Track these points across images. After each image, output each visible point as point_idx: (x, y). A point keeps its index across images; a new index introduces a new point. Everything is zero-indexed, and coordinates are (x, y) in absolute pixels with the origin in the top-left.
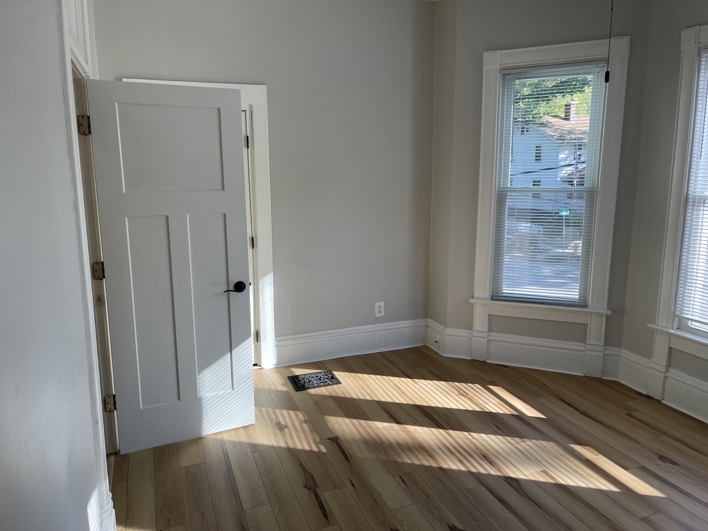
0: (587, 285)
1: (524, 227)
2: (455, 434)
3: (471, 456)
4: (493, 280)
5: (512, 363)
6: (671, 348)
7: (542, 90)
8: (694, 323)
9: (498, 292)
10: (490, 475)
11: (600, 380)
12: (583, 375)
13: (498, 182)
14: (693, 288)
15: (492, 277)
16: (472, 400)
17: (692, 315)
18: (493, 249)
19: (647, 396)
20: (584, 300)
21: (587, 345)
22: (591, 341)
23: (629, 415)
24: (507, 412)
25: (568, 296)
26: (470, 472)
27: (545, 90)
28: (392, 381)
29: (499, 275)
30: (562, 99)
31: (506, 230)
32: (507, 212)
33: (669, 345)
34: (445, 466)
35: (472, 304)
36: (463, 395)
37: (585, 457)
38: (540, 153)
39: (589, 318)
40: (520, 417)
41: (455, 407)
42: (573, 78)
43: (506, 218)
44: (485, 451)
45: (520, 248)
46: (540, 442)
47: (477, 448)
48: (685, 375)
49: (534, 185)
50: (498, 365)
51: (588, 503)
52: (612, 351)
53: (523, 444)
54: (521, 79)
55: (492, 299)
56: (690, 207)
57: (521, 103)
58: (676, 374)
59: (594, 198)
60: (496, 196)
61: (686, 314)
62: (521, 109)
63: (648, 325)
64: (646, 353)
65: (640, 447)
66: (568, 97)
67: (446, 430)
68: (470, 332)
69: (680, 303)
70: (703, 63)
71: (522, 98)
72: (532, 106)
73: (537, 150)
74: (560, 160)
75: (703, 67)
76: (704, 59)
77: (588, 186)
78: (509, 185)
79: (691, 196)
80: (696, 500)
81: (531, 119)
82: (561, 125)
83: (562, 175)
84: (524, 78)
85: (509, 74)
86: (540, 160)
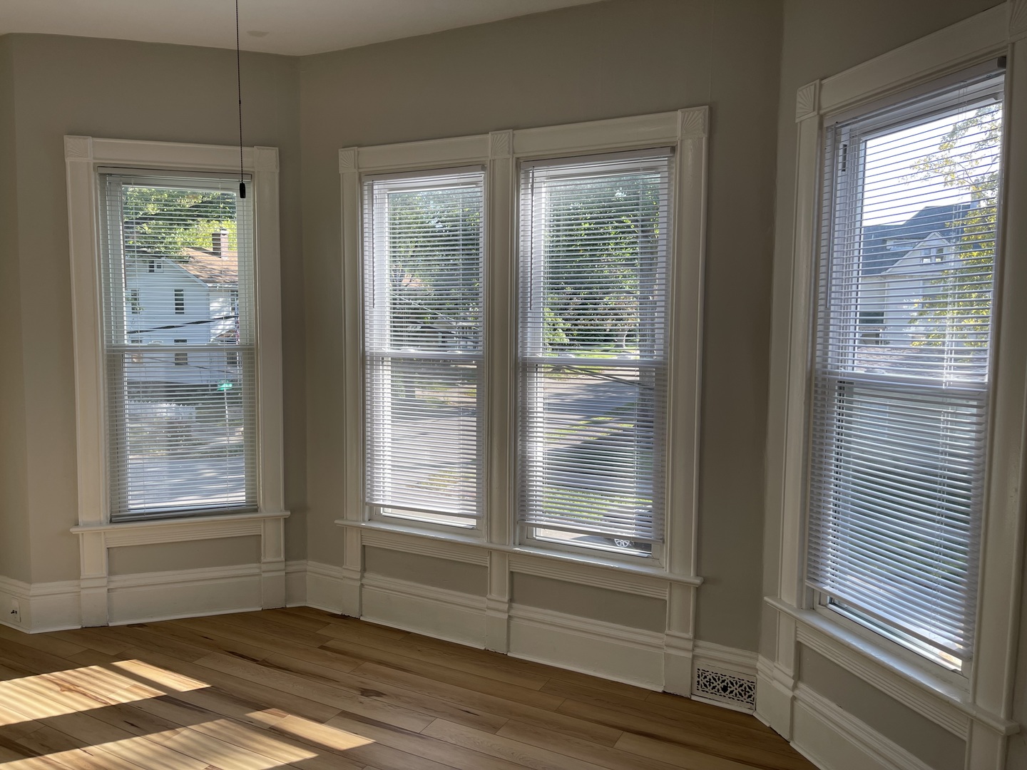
0: (255, 480)
1: (165, 410)
2: (58, 757)
4: (111, 490)
5: (152, 617)
6: (364, 546)
7: (175, 210)
8: (386, 509)
9: (121, 509)
11: (283, 611)
12: (260, 609)
13: (107, 338)
14: (382, 466)
15: (108, 487)
16: (85, 694)
17: (383, 500)
18: (108, 441)
19: (343, 617)
20: (253, 501)
21: (262, 565)
22: (267, 558)
23: (322, 647)
24: (148, 696)
25: (229, 499)
27: (181, 211)
29: (121, 482)
30: (206, 225)
32: (126, 388)
33: (362, 543)
35: (77, 536)
36: (70, 690)
37: (267, 724)
38: (182, 304)
39: (262, 526)
40: (170, 698)
41: (55, 713)
44: (113, 768)
46: (202, 726)
47: (98, 767)
48: (382, 578)
50: (128, 626)
52: (296, 565)
53: (176, 737)
54: (131, 184)
55: (111, 522)
56: (369, 367)
57: (145, 225)
58: (372, 578)
59: (253, 358)
60: (105, 358)
61: (377, 500)
62: (145, 234)
63: (336, 522)
64: (337, 559)
65: (340, 687)
66: (214, 224)
67: (39, 757)
68: (76, 582)
69: (369, 486)
70: (366, 192)
71: (146, 219)
72: (163, 231)
73: (176, 295)
74: (213, 311)
75: (366, 197)
76: (366, 188)
77: (244, 342)
78: (126, 342)
79: (368, 354)
80: (408, 734)
81: (163, 250)
82: (209, 262)
83: (219, 332)
84: (135, 184)
85: (111, 175)
86: (183, 309)
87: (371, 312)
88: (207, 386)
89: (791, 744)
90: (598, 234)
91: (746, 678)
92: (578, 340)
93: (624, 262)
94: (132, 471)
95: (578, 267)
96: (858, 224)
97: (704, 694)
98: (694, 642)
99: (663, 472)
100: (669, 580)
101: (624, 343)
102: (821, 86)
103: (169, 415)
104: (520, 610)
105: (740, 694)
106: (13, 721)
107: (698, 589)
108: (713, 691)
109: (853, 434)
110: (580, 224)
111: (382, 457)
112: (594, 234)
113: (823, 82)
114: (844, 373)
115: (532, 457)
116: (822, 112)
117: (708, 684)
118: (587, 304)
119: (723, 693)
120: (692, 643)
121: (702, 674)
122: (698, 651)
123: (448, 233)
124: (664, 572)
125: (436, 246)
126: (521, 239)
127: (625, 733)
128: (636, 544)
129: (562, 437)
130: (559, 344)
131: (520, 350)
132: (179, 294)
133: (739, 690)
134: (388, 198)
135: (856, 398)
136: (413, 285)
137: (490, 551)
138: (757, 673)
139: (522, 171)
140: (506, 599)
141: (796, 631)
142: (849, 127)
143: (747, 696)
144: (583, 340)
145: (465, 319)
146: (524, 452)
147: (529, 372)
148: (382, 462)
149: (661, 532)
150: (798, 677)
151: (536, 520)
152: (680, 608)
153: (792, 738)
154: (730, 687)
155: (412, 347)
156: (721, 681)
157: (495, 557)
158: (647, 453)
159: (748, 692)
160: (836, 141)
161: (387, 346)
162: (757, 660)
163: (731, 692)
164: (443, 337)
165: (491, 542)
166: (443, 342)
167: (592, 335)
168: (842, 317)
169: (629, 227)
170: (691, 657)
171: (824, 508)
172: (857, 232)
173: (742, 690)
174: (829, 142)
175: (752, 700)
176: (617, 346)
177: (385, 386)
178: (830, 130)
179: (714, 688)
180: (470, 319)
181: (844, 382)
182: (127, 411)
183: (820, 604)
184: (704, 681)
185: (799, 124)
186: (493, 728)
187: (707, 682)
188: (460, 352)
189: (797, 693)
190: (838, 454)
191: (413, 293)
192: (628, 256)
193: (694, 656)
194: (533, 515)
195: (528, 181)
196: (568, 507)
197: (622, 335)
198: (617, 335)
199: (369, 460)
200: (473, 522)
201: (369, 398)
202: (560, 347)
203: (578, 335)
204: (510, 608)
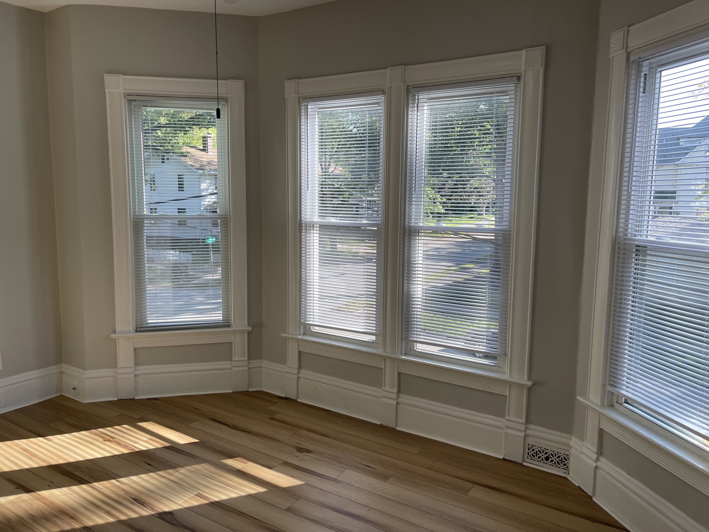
0: (228, 306)
1: (172, 255)
2: (101, 485)
3: (120, 503)
4: (136, 310)
5: (162, 394)
6: (300, 351)
7: (178, 121)
8: (315, 327)
9: (142, 323)
10: (142, 518)
11: (247, 393)
12: (232, 391)
13: (133, 210)
14: (312, 298)
15: (134, 308)
16: (119, 444)
17: (313, 321)
18: (134, 278)
19: (286, 399)
20: (227, 320)
21: (233, 362)
22: (236, 358)
23: (272, 419)
24: (159, 446)
25: (212, 318)
26: (121, 522)
27: (182, 121)
28: (17, 445)
29: (142, 305)
30: (198, 131)
31: (146, 259)
32: (145, 240)
33: (298, 349)
34: (90, 524)
35: (115, 340)
36: (109, 441)
37: (235, 468)
38: (183, 184)
39: (233, 337)
40: (173, 448)
41: (99, 456)
42: (207, 113)
43: (145, 246)
44: (136, 493)
45: (161, 276)
46: (194, 467)
47: (126, 492)
48: (312, 373)
49: (179, 212)
50: (148, 399)
51: (239, 512)
52: (255, 363)
53: (176, 474)
54: (148, 107)
55: (136, 331)
56: (304, 231)
57: (158, 131)
58: (305, 373)
59: (227, 224)
60: (132, 223)
61: (309, 321)
62: (159, 137)
63: (282, 335)
64: (282, 359)
65: (282, 445)
66: (203, 130)
67: (90, 484)
68: (114, 370)
69: (304, 312)
70: (303, 111)
71: (159, 127)
72: (170, 135)
73: (179, 178)
74: (202, 189)
75: (303, 114)
76: (303, 107)
77: (221, 213)
78: (145, 213)
79: (304, 222)
80: (327, 479)
81: (170, 148)
82: (200, 156)
83: (206, 203)
84: (150, 107)
85: (135, 100)
86: (183, 188)
87: (306, 194)
88: (199, 239)
89: (594, 499)
90: (467, 135)
91: (562, 452)
92: (451, 210)
93: (485, 155)
94: (150, 295)
95: (452, 158)
96: (654, 127)
97: (532, 462)
98: (526, 425)
99: (506, 307)
100: (510, 382)
101: (484, 212)
102: (628, 31)
103: (174, 258)
104: (405, 399)
105: (558, 463)
106: (72, 460)
107: (530, 389)
108: (539, 460)
109: (646, 279)
110: (454, 128)
111: (312, 292)
112: (463, 135)
113: (630, 28)
114: (640, 240)
115: (415, 295)
116: (628, 50)
117: (535, 455)
118: (458, 185)
119: (546, 462)
120: (524, 426)
121: (531, 448)
122: (528, 432)
123: (361, 135)
124: (506, 377)
125: (353, 144)
126: (409, 142)
127: (475, 485)
128: (486, 356)
129: (438, 278)
130: (437, 213)
131: (407, 220)
132: (180, 177)
133: (558, 460)
134: (318, 115)
135: (648, 258)
136: (337, 172)
137: (385, 358)
138: (571, 449)
139: (411, 95)
140: (395, 390)
141: (599, 421)
142: (648, 61)
143: (563, 464)
144: (455, 210)
145: (372, 195)
146: (409, 291)
147: (413, 236)
148: (312, 295)
149: (504, 349)
150: (600, 453)
151: (416, 338)
152: (517, 402)
153: (594, 495)
154: (551, 458)
155: (333, 218)
156: (544, 453)
157: (388, 363)
158: (495, 293)
159: (564, 462)
160: (639, 72)
161: (316, 217)
162: (571, 440)
163: (552, 461)
164: (357, 208)
165: (385, 352)
166: (357, 211)
167: (461, 207)
168: (640, 199)
169: (489, 129)
170: (523, 435)
171: (622, 335)
172: (654, 132)
173: (560, 460)
174: (633, 72)
175: (566, 467)
176: (479, 214)
177: (315, 244)
178: (634, 63)
179: (539, 457)
180: (376, 195)
181: (640, 246)
182: (146, 256)
183: (617, 403)
184: (533, 452)
185: (612, 59)
186: (385, 478)
187: (534, 453)
188: (365, 222)
189: (599, 463)
190: (633, 297)
191: (336, 177)
192: (488, 151)
193: (526, 435)
194: (414, 334)
195: (415, 101)
196: (441, 326)
197: (483, 207)
198: (479, 207)
199: (304, 294)
200: (373, 338)
201: (304, 252)
202: (439, 216)
203: (451, 207)
204: (398, 397)
